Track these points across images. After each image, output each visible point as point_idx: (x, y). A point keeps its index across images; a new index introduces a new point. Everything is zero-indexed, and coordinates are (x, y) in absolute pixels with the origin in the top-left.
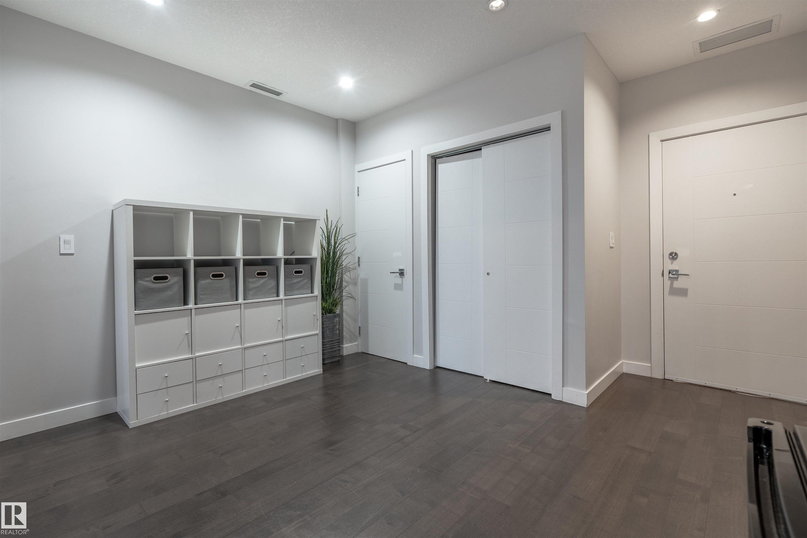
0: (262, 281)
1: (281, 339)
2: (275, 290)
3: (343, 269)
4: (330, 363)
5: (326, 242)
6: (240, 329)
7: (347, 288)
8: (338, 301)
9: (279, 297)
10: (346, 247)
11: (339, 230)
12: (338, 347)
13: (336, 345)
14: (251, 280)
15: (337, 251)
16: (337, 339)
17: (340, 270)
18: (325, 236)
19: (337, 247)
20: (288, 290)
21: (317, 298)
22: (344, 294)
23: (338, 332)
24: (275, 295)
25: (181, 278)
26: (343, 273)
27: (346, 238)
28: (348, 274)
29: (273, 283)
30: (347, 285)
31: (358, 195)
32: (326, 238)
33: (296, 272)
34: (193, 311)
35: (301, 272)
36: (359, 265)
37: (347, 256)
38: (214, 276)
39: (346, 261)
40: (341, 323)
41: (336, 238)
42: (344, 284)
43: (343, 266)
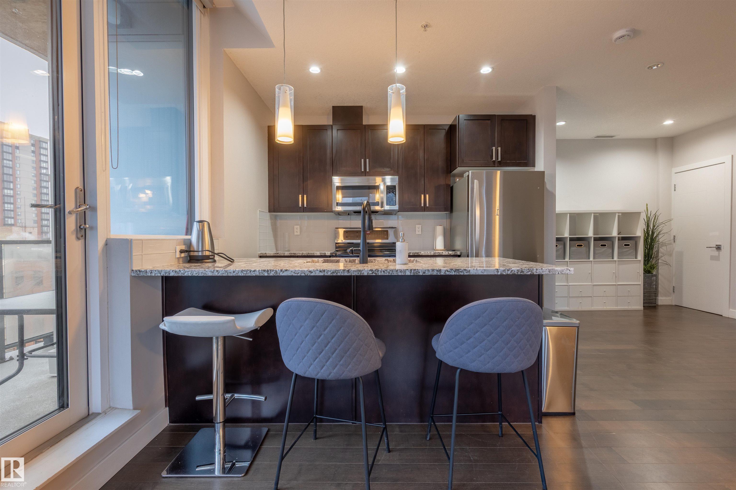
0: (604, 249)
1: (615, 284)
2: (611, 255)
3: (660, 244)
4: (647, 306)
5: (646, 226)
6: (591, 275)
7: (663, 258)
8: (655, 266)
9: (614, 259)
10: (663, 229)
11: (657, 218)
12: (654, 297)
13: (653, 295)
14: (597, 249)
15: (655, 231)
16: (653, 291)
17: (657, 245)
18: (645, 221)
19: (656, 229)
20: (620, 255)
21: (640, 262)
22: (660, 261)
23: (654, 287)
24: (611, 258)
25: (563, 246)
26: (660, 247)
27: (664, 223)
28: (664, 248)
29: (610, 251)
30: (663, 256)
31: (675, 190)
32: (646, 223)
33: (625, 245)
34: (568, 262)
35: (629, 245)
36: (674, 241)
37: (664, 235)
38: (578, 246)
39: (661, 239)
40: (657, 281)
41: (655, 223)
42: (660, 254)
43: (660, 242)
